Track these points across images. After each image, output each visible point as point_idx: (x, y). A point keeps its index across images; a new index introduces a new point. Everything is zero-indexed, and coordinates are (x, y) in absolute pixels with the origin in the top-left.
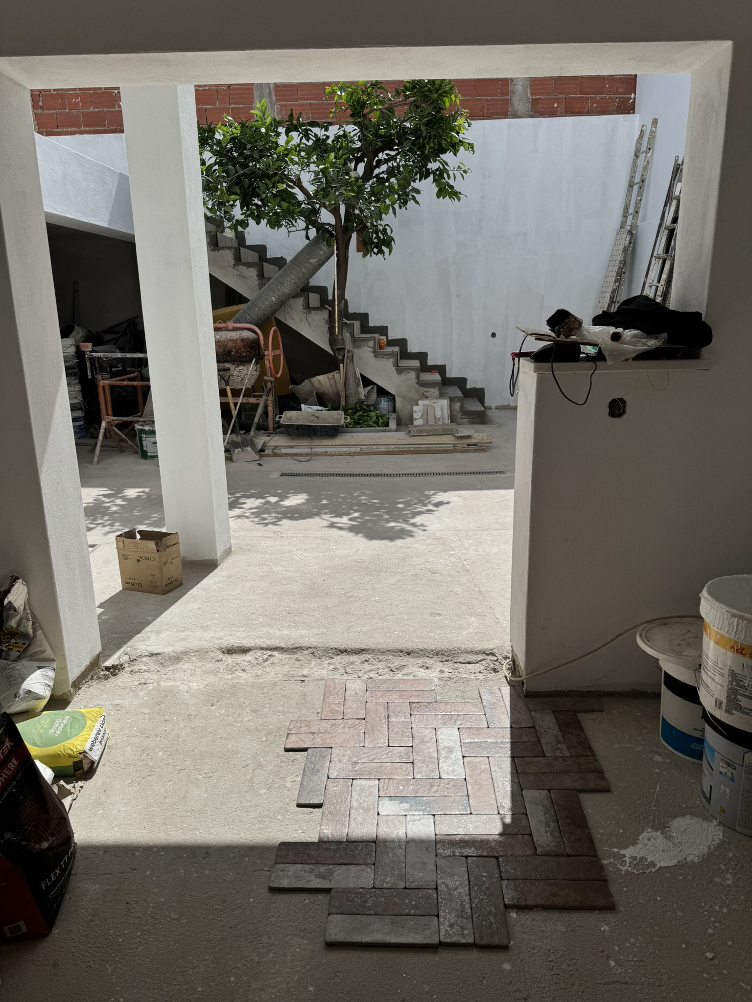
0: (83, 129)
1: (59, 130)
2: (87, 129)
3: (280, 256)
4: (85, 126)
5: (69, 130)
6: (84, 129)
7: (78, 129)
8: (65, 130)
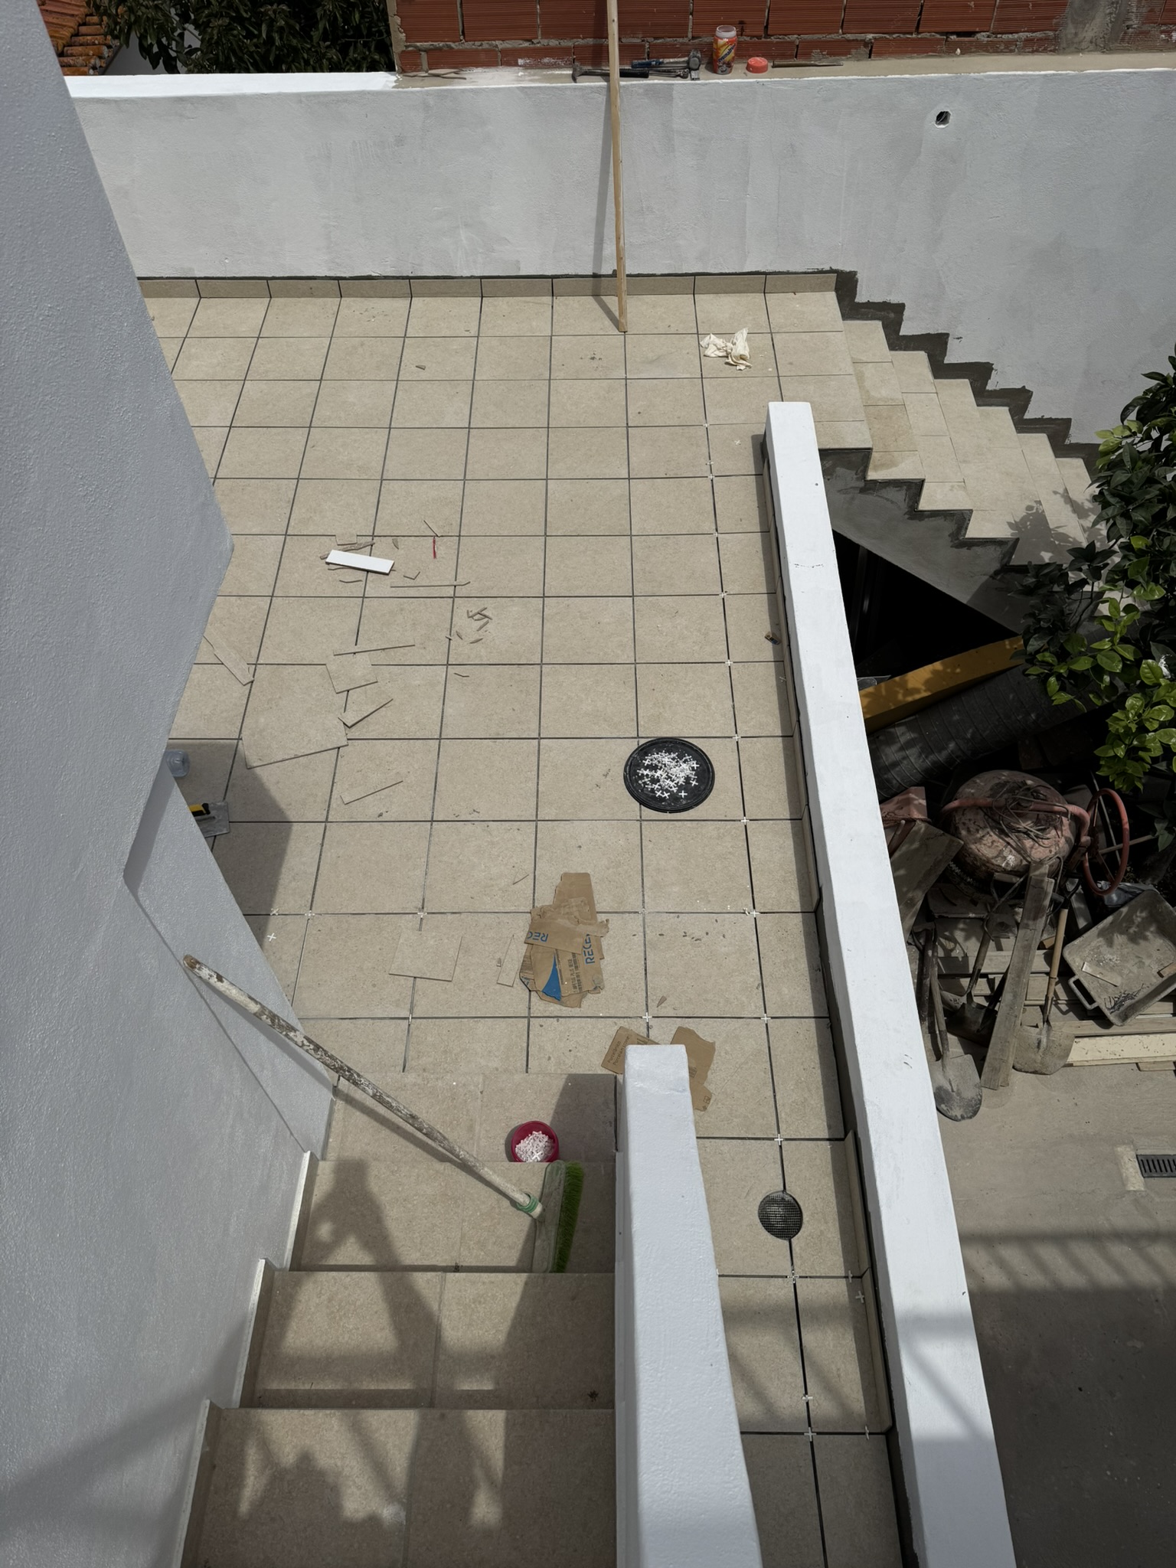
0: (542, 42)
1: (468, 45)
2: (553, 43)
3: (1019, 386)
4: (545, 35)
5: (501, 45)
6: (545, 42)
7: (526, 44)
8: (486, 45)
